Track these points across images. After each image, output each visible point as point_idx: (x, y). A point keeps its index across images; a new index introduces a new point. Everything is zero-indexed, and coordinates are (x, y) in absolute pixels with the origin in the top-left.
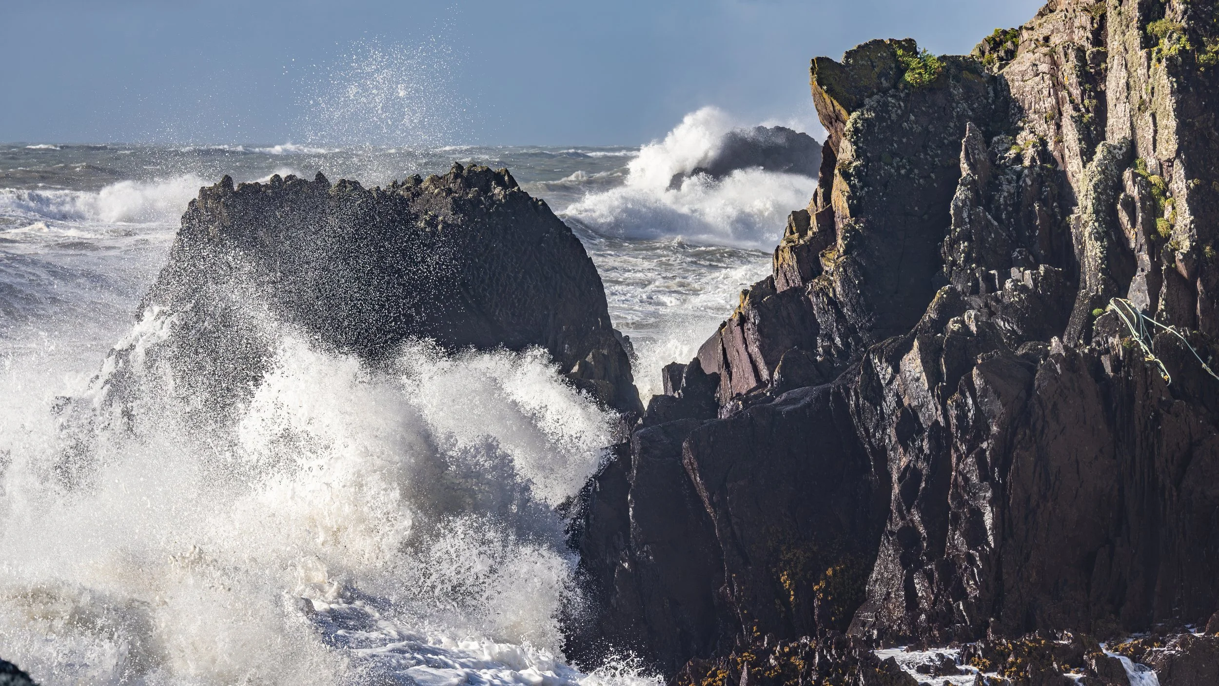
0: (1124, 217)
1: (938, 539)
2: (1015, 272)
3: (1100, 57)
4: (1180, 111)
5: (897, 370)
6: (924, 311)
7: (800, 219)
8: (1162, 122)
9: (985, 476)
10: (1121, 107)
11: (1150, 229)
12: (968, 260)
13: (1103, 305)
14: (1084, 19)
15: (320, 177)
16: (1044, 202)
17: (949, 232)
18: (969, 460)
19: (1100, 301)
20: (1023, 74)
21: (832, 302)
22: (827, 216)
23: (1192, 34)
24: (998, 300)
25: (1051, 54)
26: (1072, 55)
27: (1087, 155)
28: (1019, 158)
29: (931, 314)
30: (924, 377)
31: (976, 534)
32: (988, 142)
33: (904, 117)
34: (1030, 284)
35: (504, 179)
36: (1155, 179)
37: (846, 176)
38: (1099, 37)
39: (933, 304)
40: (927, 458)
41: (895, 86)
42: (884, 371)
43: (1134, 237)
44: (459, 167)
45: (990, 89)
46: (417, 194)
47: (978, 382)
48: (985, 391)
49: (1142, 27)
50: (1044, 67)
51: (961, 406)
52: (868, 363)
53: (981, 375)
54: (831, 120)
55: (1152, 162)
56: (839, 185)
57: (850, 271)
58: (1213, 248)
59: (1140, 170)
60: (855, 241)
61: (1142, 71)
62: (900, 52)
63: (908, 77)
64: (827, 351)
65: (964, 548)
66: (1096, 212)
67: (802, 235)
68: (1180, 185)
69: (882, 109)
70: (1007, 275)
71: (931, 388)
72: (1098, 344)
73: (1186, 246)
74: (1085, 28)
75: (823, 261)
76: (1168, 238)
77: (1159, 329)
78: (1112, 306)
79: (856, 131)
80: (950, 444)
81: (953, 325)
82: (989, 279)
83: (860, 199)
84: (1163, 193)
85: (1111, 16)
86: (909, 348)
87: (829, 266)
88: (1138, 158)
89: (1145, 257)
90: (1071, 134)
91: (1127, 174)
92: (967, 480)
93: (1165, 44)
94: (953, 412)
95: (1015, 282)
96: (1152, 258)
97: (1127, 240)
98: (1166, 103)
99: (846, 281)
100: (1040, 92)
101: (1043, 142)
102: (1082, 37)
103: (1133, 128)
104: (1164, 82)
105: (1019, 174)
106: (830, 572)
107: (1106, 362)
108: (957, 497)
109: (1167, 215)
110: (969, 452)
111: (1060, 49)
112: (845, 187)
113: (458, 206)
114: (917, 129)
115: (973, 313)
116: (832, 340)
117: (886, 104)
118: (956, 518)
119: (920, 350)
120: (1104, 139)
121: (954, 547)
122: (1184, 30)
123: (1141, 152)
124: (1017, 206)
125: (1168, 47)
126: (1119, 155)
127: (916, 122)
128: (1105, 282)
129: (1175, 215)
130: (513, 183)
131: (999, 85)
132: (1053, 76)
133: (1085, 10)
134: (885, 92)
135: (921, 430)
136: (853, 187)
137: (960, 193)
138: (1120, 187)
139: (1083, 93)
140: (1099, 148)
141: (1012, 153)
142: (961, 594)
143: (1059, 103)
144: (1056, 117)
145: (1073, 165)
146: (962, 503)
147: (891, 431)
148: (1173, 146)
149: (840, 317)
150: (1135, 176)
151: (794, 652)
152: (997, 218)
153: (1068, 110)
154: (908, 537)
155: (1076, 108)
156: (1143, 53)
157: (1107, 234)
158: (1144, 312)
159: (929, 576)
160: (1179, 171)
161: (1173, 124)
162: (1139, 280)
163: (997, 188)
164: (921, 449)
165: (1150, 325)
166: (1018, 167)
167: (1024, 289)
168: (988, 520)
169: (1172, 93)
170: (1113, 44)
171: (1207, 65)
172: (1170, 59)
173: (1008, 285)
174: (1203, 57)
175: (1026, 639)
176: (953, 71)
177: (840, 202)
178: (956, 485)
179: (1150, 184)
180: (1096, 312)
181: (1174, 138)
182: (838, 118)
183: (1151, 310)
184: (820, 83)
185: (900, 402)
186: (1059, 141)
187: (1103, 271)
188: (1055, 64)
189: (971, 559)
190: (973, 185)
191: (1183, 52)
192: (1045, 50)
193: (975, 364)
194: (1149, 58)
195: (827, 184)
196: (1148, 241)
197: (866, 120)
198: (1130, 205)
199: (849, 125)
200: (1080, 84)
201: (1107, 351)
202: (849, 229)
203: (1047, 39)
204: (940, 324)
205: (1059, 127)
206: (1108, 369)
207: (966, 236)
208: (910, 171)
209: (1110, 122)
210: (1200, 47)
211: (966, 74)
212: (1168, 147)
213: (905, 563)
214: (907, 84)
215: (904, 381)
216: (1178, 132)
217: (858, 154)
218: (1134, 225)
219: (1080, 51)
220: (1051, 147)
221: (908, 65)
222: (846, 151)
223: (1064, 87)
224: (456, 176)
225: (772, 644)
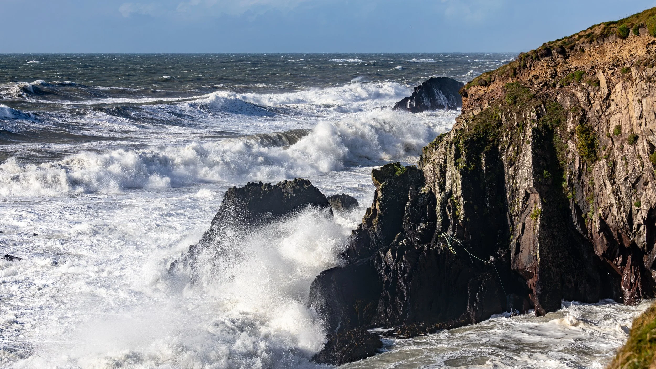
0: (448, 211)
1: (393, 299)
2: (421, 224)
3: (445, 167)
4: (463, 184)
5: (385, 255)
6: (394, 239)
7: (368, 210)
8: (458, 186)
9: (405, 283)
10: (449, 181)
11: (454, 214)
12: (409, 221)
13: (441, 234)
14: (442, 156)
15: (260, 182)
16: (430, 205)
17: (405, 214)
18: (401, 279)
19: (440, 233)
20: (427, 170)
21: (374, 233)
22: (375, 210)
23: (468, 163)
24: (416, 232)
25: (434, 165)
26: (439, 167)
27: (440, 193)
28: (424, 193)
29: (395, 240)
30: (392, 258)
31: (402, 298)
32: (416, 189)
33: (395, 184)
34: (425, 227)
35: (307, 182)
36: (456, 201)
37: (379, 201)
38: (445, 162)
39: (396, 237)
40: (391, 278)
41: (394, 176)
42: (382, 255)
43: (449, 215)
44: (296, 180)
45: (419, 174)
46: (284, 187)
47: (404, 259)
48: (406, 262)
49: (455, 161)
50: (432, 169)
51: (400, 265)
52: (379, 254)
53: (405, 257)
54: (377, 185)
55: (455, 196)
56: (378, 203)
57: (379, 226)
58: (469, 219)
59: (452, 198)
60: (381, 218)
61: (454, 172)
62: (395, 166)
63: (397, 173)
64: (372, 246)
65: (399, 301)
66: (441, 210)
67: (369, 215)
68: (462, 203)
69: (390, 182)
70: (418, 225)
71: (393, 260)
72: (439, 245)
73: (462, 218)
74: (442, 159)
75: (373, 222)
76: (458, 216)
77: (454, 240)
78: (443, 235)
79: (382, 188)
80: (398, 275)
81: (400, 244)
82: (414, 226)
83: (382, 207)
84: (458, 204)
85: (448, 156)
86: (389, 250)
87: (374, 224)
88: (452, 194)
89: (452, 222)
90: (437, 188)
91: (449, 200)
92: (401, 284)
93: (460, 165)
94: (398, 267)
95: (421, 227)
96: (454, 221)
97: (448, 216)
98: (459, 181)
99: (378, 228)
100: (431, 175)
101: (431, 189)
102: (441, 161)
103: (451, 187)
104: (459, 176)
105: (424, 198)
106: (368, 306)
107: (439, 250)
108: (398, 288)
109: (458, 210)
110: (402, 277)
111: (436, 165)
112: (379, 203)
113: (294, 192)
114: (399, 186)
115: (405, 240)
116: (374, 243)
117: (391, 180)
118: (398, 293)
119: (391, 251)
120: (445, 190)
121: (397, 301)
122: (465, 161)
123: (454, 194)
124: (423, 206)
125: (461, 166)
126: (447, 194)
127: (399, 185)
128: (442, 228)
129: (460, 210)
130: (310, 183)
131: (421, 172)
132: (434, 171)
133: (443, 154)
134: (391, 177)
135: (391, 270)
136: (381, 204)
137: (408, 204)
138: (447, 203)
139: (441, 176)
140: (442, 193)
141: (423, 192)
142: (397, 313)
143: (435, 178)
144: (434, 182)
145: (438, 195)
146: (399, 290)
147: (384, 271)
148: (460, 193)
149: (376, 236)
150: (451, 200)
151: (351, 333)
152: (417, 210)
153: (437, 180)
154: (386, 298)
155: (439, 180)
156: (455, 167)
157: (443, 215)
158: (451, 235)
159: (390, 308)
160: (462, 199)
161: (461, 187)
162: (451, 227)
163: (418, 202)
164: (390, 276)
165: (452, 239)
166: (424, 196)
167: (423, 229)
168: (405, 293)
169: (461, 179)
170: (448, 164)
171: (470, 171)
172: (461, 170)
173: (419, 228)
174: (469, 169)
175: (412, 326)
176: (409, 170)
177: (378, 207)
178: (398, 285)
179: (454, 202)
180: (439, 236)
181: (460, 190)
182: (378, 185)
183: (452, 236)
184: (374, 176)
185: (386, 263)
186: (434, 189)
187: (442, 225)
188: (435, 168)
189: (400, 304)
190: (412, 202)
191: (464, 167)
192: (432, 164)
193: (404, 254)
194: (456, 169)
195: (375, 201)
196: (453, 217)
197: (385, 186)
198: (449, 208)
199: (381, 187)
200: (440, 174)
201: (439, 248)
202: (380, 214)
203: (434, 160)
204: (397, 243)
205: (435, 185)
206: (439, 253)
207: (409, 215)
208: (396, 198)
209: (447, 184)
210: (469, 165)
211: (413, 170)
212: (459, 193)
213: (385, 304)
214: (396, 175)
215: (387, 258)
216: (462, 189)
217: (383, 194)
218: (450, 213)
219: (441, 165)
220: (433, 190)
221: (397, 170)
222: (380, 194)
223: (436, 174)
224: (295, 182)
225: (346, 331)
